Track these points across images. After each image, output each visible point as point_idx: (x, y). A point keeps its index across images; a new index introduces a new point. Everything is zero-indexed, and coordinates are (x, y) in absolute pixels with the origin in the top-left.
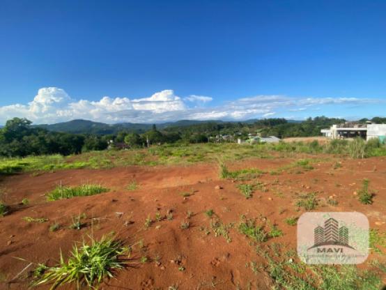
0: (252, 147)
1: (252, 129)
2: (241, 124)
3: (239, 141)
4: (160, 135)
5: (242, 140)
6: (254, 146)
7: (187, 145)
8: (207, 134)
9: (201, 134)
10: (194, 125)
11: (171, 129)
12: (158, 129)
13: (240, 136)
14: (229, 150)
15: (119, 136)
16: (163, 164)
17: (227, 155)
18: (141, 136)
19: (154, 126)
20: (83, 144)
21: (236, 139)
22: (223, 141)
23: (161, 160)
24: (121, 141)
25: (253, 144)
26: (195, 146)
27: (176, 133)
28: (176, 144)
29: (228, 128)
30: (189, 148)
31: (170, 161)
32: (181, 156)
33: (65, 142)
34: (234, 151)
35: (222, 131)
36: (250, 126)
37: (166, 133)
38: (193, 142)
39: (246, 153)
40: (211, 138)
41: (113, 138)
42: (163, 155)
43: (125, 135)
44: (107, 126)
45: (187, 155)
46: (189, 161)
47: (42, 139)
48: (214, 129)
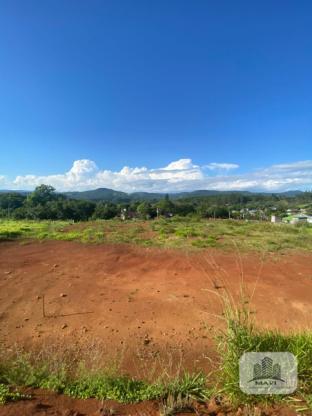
0: (296, 232)
1: (291, 205)
2: (275, 197)
3: (273, 219)
4: (172, 205)
5: (279, 218)
6: (300, 229)
7: (198, 221)
8: (229, 207)
9: (221, 207)
10: (213, 196)
11: (187, 200)
12: (170, 199)
13: (274, 211)
14: (257, 233)
15: (132, 205)
16: (159, 245)
17: (254, 241)
18: (153, 205)
19: (167, 196)
20: (93, 211)
21: (269, 215)
22: (251, 217)
23: (159, 238)
24: (134, 210)
25: (298, 225)
26: (209, 223)
27: (191, 204)
28: (187, 217)
29: (257, 200)
30: (200, 225)
31: (170, 242)
32: (186, 236)
33: (80, 208)
34: (267, 236)
35: (248, 205)
36: (289, 200)
37: (179, 204)
38: (208, 216)
39: (287, 241)
40: (234, 212)
41: (127, 207)
42: (163, 232)
43: (138, 204)
44: (125, 194)
45: (194, 235)
46: (194, 244)
47: (60, 205)
48: (239, 201)
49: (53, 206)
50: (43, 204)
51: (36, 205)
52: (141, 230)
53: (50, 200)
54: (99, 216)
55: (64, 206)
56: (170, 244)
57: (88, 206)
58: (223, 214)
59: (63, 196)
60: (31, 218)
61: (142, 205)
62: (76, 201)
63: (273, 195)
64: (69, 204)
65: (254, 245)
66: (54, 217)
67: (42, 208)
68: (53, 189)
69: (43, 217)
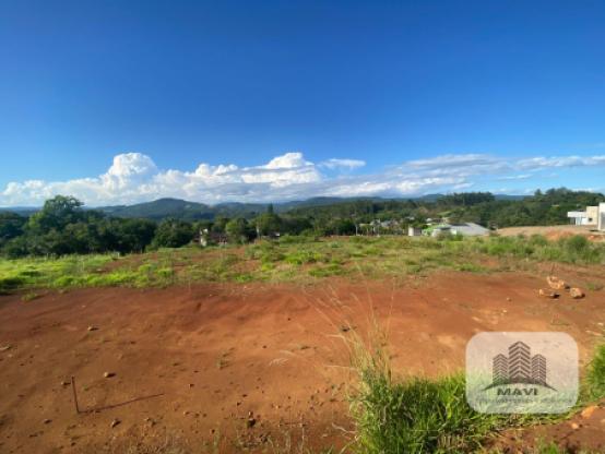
0: (438, 246)
1: (432, 213)
2: (413, 203)
3: (411, 232)
4: (278, 221)
5: (418, 230)
6: (443, 243)
7: (317, 240)
8: (355, 218)
9: (346, 219)
10: (334, 206)
11: (299, 212)
12: (275, 211)
13: (411, 222)
14: (393, 251)
15: (218, 223)
16: (262, 280)
17: (388, 263)
18: (250, 222)
19: (271, 207)
21: (405, 227)
22: (383, 232)
23: (263, 269)
24: (220, 230)
25: (441, 238)
26: (331, 242)
27: (305, 217)
28: (301, 236)
29: (390, 208)
30: (321, 245)
31: (277, 274)
32: (300, 263)
34: (405, 255)
35: (380, 214)
36: (429, 206)
37: (288, 217)
38: (329, 233)
39: (429, 260)
40: (362, 225)
41: (209, 226)
42: (267, 260)
43: (227, 220)
44: (206, 207)
45: (312, 261)
46: (312, 274)
47: (93, 228)
48: (368, 211)
49: (80, 232)
50: (60, 228)
51: (47, 231)
52: (233, 260)
53: (74, 221)
54: (163, 243)
55: (101, 231)
56: (279, 275)
57: (143, 227)
58: (349, 230)
59: (97, 214)
60: (39, 253)
61: (234, 221)
62: (121, 221)
63: (410, 201)
64: (109, 226)
65: (389, 267)
66: (83, 249)
67: (58, 235)
68: (78, 204)
69: (62, 250)
